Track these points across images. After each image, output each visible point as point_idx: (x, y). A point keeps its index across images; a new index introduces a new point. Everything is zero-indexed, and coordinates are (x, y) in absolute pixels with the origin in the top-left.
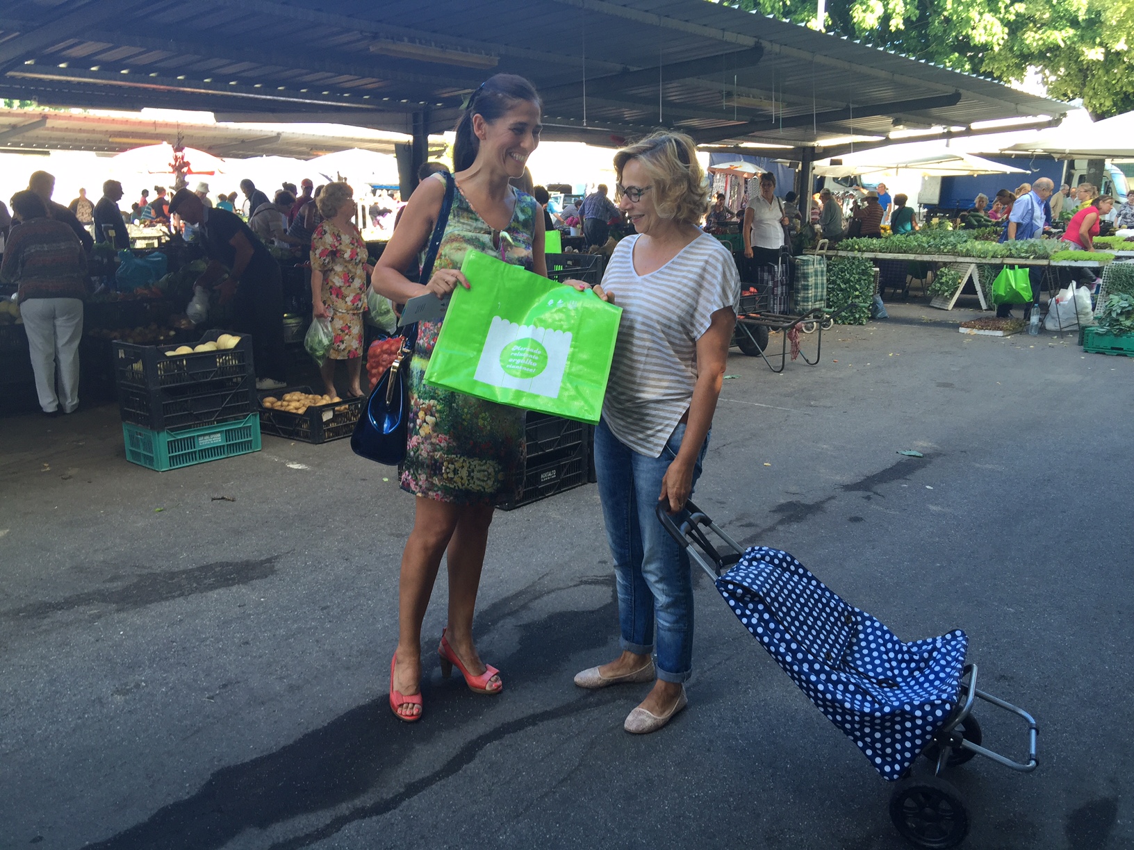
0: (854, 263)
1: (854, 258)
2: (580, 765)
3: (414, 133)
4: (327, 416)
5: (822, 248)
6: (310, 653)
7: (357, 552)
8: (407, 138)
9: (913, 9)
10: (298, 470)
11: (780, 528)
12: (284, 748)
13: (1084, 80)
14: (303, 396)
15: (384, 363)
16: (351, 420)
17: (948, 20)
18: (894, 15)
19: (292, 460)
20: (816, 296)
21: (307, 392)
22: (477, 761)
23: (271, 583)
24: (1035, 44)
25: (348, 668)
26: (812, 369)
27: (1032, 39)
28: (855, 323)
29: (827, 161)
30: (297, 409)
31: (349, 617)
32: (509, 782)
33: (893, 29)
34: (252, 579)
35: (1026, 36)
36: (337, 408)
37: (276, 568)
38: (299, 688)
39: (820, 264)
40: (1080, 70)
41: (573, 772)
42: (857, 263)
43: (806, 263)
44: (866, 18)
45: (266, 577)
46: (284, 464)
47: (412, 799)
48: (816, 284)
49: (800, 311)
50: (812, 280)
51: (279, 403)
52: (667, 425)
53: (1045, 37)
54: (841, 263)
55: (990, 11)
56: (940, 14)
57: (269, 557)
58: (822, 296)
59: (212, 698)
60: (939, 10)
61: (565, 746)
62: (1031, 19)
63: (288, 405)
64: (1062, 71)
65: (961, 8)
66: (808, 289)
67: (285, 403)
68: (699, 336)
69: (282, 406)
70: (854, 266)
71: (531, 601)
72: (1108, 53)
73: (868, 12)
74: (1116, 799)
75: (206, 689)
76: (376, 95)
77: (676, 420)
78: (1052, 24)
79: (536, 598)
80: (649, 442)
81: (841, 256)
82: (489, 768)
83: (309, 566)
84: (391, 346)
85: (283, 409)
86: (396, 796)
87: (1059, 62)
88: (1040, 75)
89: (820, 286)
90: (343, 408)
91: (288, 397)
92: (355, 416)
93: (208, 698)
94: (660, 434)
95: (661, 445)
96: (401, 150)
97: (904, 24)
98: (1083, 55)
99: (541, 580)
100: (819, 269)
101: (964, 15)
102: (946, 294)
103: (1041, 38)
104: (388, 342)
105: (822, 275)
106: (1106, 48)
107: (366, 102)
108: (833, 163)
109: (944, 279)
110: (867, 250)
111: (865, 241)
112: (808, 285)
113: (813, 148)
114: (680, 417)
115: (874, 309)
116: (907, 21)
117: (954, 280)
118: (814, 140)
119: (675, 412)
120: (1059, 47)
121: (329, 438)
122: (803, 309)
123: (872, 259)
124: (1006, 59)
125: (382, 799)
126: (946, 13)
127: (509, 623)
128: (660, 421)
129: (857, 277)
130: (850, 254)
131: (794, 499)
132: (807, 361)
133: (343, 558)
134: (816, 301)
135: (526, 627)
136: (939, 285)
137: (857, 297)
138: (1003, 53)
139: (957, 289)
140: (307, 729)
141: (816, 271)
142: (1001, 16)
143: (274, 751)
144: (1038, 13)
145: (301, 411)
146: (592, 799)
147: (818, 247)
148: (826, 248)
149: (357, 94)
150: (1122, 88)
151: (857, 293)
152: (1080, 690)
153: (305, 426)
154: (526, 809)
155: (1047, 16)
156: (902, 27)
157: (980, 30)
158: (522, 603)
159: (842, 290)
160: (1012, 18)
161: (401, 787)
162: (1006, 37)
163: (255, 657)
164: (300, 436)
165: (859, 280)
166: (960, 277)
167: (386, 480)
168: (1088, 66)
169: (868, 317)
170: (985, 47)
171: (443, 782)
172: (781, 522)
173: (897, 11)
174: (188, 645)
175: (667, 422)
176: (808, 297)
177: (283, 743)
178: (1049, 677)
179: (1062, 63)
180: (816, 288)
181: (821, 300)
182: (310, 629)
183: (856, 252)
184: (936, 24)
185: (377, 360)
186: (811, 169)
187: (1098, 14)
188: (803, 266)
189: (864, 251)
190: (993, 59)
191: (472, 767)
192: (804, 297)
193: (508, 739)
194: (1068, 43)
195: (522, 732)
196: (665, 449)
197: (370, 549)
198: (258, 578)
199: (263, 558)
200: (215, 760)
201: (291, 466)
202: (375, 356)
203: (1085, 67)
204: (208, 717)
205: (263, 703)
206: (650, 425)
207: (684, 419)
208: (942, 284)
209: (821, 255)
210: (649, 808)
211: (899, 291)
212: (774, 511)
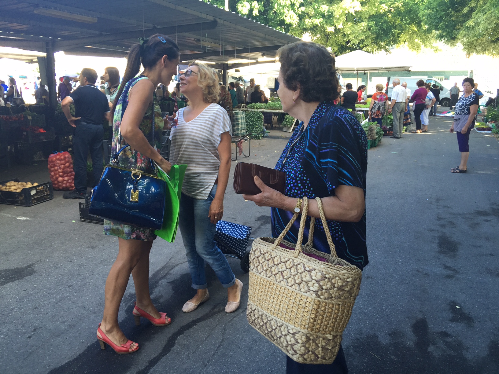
0: (255, 114)
1: (255, 111)
2: (223, 339)
3: (47, 51)
4: (33, 192)
5: (243, 108)
6: (72, 309)
7: (74, 258)
8: (44, 54)
9: (262, 7)
10: (24, 220)
11: (262, 227)
12: (80, 355)
13: (327, 39)
14: (16, 183)
15: (58, 165)
16: (45, 194)
17: (275, 12)
18: (254, 9)
19: (19, 216)
20: (242, 128)
21: (18, 181)
22: (176, 345)
23: (36, 277)
24: (309, 24)
25: (95, 313)
26: (248, 159)
27: (308, 22)
28: (257, 139)
29: (234, 70)
30: (16, 190)
31: (84, 289)
32: (195, 352)
33: (254, 15)
34: (24, 276)
35: (305, 21)
36: (37, 188)
37: (35, 270)
38: (74, 326)
39: (243, 114)
40: (326, 35)
41: (221, 343)
42: (256, 114)
43: (237, 114)
44: (243, 8)
45: (32, 274)
46: (15, 218)
47: (154, 367)
48: (242, 123)
49: (236, 134)
50: (240, 121)
51: (4, 187)
52: (210, 185)
53: (313, 21)
54: (250, 114)
55: (292, 9)
56: (272, 10)
57: (28, 264)
58: (244, 127)
59: (30, 337)
60: (272, 8)
61: (213, 332)
62: (307, 14)
63: (10, 188)
64: (318, 36)
65: (281, 8)
66: (238, 125)
67: (8, 187)
68: (218, 145)
69: (6, 189)
70: (255, 115)
71: (170, 270)
72: (336, 29)
73: (244, 7)
74: (425, 318)
75: (25, 333)
76: (27, 33)
77: (213, 183)
78: (315, 16)
79: (172, 269)
80: (202, 193)
81: (249, 111)
82: (184, 347)
83: (52, 267)
84: (61, 156)
85: (7, 190)
86: (146, 367)
87: (317, 32)
88: (311, 37)
89: (243, 123)
90: (40, 188)
91: (8, 184)
92: (47, 192)
93: (28, 337)
94: (207, 189)
95: (207, 194)
96: (40, 60)
97: (258, 13)
98: (326, 29)
99: (171, 261)
100: (243, 116)
101: (282, 11)
102: (289, 126)
103: (311, 22)
104: (58, 155)
105: (244, 119)
106: (335, 27)
107: (22, 36)
108: (236, 71)
109: (287, 120)
110: (259, 108)
111: (258, 104)
112: (238, 123)
113: (227, 64)
114: (214, 181)
115: (264, 132)
116: (259, 12)
117: (292, 120)
118: (227, 61)
119: (212, 180)
120: (317, 26)
121: (35, 203)
122: (237, 134)
123: (262, 112)
124: (298, 30)
125: (140, 370)
126: (275, 10)
127: (164, 282)
128: (206, 184)
129: (256, 119)
130: (253, 110)
131: (263, 214)
132: (245, 155)
133: (68, 261)
134: (242, 130)
135: (172, 282)
136: (286, 122)
137: (257, 128)
138: (297, 28)
139: (293, 124)
140: (87, 344)
141: (241, 117)
142: (296, 12)
143: (75, 357)
144: (310, 12)
145: (18, 191)
146: (234, 353)
147: (242, 107)
148: (245, 107)
149: (17, 32)
150: (341, 43)
151: (257, 126)
152: (397, 279)
153: (21, 198)
154: (208, 362)
155: (313, 13)
156: (258, 14)
157: (288, 17)
158: (166, 272)
159: (251, 125)
160: (300, 13)
161: (146, 363)
162: (298, 21)
163: (44, 314)
164: (18, 203)
165: (257, 121)
166: (294, 119)
167: (74, 221)
168: (328, 34)
169: (262, 136)
170: (290, 25)
171: (165, 357)
172: (262, 225)
173: (255, 7)
174: (5, 313)
175: (209, 184)
176: (239, 128)
177: (78, 353)
178: (384, 275)
179: (319, 32)
180: (242, 124)
181: (244, 129)
182: (66, 297)
183: (255, 109)
184: (271, 14)
185: (54, 163)
186: (227, 73)
187: (332, 13)
188: (236, 115)
189: (258, 109)
190: (293, 30)
191: (175, 348)
192: (237, 128)
193: (186, 333)
194: (321, 24)
195: (191, 329)
196: (209, 195)
197: (80, 255)
198: (27, 276)
199: (25, 266)
200: (47, 366)
201: (19, 218)
202: (52, 161)
203: (327, 34)
204: (33, 346)
205: (59, 336)
206: (202, 186)
207: (216, 182)
208: (287, 122)
209: (243, 110)
210: (260, 352)
211: (270, 125)
212: (257, 220)
